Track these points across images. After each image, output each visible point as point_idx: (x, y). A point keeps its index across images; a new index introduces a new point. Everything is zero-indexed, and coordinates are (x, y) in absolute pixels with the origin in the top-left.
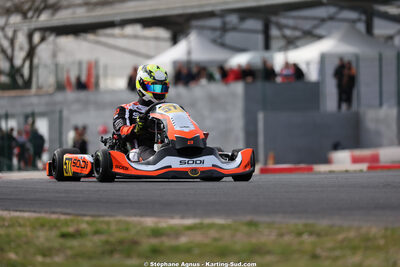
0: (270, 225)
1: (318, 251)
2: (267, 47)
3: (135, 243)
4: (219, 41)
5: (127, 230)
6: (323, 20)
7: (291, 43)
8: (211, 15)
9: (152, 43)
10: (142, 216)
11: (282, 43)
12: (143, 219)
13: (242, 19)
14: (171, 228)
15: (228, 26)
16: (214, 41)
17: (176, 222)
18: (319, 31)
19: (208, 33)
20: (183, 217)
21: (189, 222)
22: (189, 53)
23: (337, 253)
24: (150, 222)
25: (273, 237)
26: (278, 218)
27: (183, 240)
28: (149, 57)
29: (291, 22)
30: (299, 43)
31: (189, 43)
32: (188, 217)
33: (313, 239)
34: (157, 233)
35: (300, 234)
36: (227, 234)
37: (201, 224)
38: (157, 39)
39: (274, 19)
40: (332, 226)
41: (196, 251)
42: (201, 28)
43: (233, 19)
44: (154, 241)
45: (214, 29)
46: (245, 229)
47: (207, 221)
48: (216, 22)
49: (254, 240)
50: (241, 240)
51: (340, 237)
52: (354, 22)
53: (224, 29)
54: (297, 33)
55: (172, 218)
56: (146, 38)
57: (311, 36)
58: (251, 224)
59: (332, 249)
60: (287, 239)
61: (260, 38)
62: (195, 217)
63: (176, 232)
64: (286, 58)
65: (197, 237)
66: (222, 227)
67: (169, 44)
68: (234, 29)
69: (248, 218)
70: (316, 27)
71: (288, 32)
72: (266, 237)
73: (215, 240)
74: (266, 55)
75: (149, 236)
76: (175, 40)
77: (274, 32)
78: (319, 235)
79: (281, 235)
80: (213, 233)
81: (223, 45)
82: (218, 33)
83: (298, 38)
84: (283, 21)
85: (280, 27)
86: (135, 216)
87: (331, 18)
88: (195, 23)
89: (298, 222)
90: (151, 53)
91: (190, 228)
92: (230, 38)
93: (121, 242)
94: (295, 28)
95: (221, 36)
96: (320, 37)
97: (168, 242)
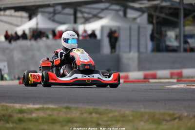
0: (76, 109)
1: (100, 122)
2: (75, 22)
3: (11, 116)
4: (52, 18)
5: (7, 110)
6: (103, 10)
7: (87, 20)
8: (48, 6)
9: (19, 19)
10: (14, 103)
11: (83, 20)
12: (15, 105)
13: (63, 8)
14: (28, 109)
15: (57, 12)
16: (50, 19)
17: (31, 106)
18: (101, 15)
19: (47, 14)
20: (34, 104)
21: (37, 106)
22: (37, 24)
23: (109, 123)
24: (18, 106)
25: (78, 114)
26: (80, 106)
27: (34, 115)
28: (17, 26)
29: (87, 10)
30: (91, 20)
31: (37, 19)
32: (36, 104)
33: (97, 116)
34: (21, 111)
35: (91, 113)
36: (55, 113)
37: (43, 108)
38: (21, 17)
39: (79, 8)
40: (107, 110)
41: (40, 121)
42: (43, 12)
43: (59, 8)
44: (20, 116)
45: (50, 13)
46: (64, 110)
47: (46, 106)
48: (51, 9)
49: (69, 116)
50: (62, 116)
51: (111, 115)
52: (117, 11)
53: (55, 13)
54: (90, 16)
55: (29, 104)
56: (16, 17)
57: (97, 17)
58: (67, 108)
59: (107, 121)
60: (85, 115)
61: (72, 18)
62: (40, 104)
63: (31, 111)
64: (84, 28)
65: (41, 114)
66: (53, 109)
67: (27, 19)
68: (59, 13)
69: (66, 105)
70: (99, 13)
71: (86, 15)
72: (75, 114)
73: (50, 115)
74: (75, 26)
75: (17, 113)
76: (30, 18)
77: (79, 15)
78: (100, 114)
79: (82, 114)
80: (49, 112)
81: (54, 21)
82: (51, 15)
83: (90, 18)
84: (83, 9)
85: (82, 12)
86: (11, 103)
87: (107, 9)
88: (40, 10)
89: (90, 107)
90: (19, 24)
91: (37, 109)
92: (57, 17)
93: (4, 116)
94: (89, 13)
95: (53, 16)
96: (101, 18)
97: (26, 116)
